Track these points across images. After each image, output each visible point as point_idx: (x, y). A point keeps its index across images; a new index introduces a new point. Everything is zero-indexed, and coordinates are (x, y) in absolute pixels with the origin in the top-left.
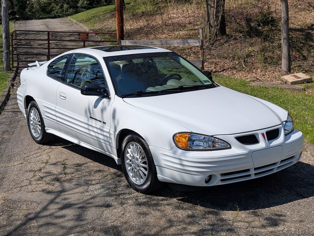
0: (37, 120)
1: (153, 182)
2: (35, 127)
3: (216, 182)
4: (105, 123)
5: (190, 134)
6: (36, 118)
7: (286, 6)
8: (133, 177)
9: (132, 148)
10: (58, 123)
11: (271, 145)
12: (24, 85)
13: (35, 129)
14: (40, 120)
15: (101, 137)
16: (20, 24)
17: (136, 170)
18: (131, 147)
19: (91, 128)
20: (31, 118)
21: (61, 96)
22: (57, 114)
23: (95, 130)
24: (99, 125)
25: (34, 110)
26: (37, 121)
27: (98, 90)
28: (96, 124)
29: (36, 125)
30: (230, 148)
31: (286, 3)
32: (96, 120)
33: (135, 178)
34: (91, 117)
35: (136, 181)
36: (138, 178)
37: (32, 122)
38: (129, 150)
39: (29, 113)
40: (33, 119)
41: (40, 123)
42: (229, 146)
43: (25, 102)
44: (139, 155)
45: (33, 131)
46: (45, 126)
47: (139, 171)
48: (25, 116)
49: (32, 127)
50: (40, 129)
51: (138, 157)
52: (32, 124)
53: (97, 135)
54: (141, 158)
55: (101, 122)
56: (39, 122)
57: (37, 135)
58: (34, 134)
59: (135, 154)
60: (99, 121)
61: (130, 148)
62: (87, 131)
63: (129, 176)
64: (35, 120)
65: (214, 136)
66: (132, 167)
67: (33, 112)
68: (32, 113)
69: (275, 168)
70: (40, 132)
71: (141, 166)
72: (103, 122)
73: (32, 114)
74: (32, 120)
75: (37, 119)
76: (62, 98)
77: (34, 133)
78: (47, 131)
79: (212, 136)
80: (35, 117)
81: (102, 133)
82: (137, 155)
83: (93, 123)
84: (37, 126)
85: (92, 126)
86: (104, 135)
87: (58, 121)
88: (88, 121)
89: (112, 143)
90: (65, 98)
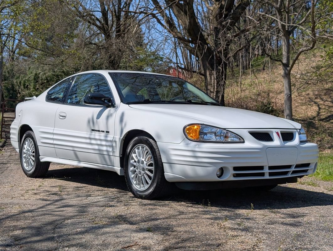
0: (30, 150)
1: (159, 183)
2: (28, 159)
3: (229, 177)
4: (109, 132)
5: (202, 126)
6: (30, 149)
7: (288, 82)
8: (136, 184)
9: (138, 151)
10: (55, 146)
11: (286, 144)
12: (19, 116)
13: (27, 162)
14: (34, 150)
16: (9, 114)
17: (140, 175)
18: (136, 150)
19: (93, 142)
20: (24, 151)
21: (60, 116)
22: (55, 137)
25: (28, 141)
26: (31, 152)
27: (103, 99)
29: (30, 156)
30: (244, 142)
31: (288, 79)
32: (99, 131)
33: (139, 186)
34: (93, 130)
35: (140, 187)
36: (142, 185)
37: (25, 155)
38: (134, 155)
39: (22, 145)
40: (27, 151)
41: (34, 154)
42: (242, 141)
43: (19, 134)
44: (144, 157)
45: (25, 165)
46: (40, 155)
47: (143, 175)
48: (18, 150)
49: (24, 161)
50: (34, 159)
51: (143, 160)
52: (25, 157)
54: (146, 160)
56: (33, 152)
57: (30, 168)
58: (27, 168)
59: (140, 158)
60: (101, 131)
61: (135, 153)
63: (132, 184)
64: (29, 151)
65: (226, 129)
66: (136, 173)
67: (27, 144)
68: (25, 144)
69: (291, 171)
70: (33, 163)
71: (147, 169)
72: (107, 132)
73: (25, 146)
74: (25, 152)
75: (32, 149)
76: (61, 118)
77: (26, 166)
78: (42, 160)
79: (225, 129)
80: (29, 147)
82: (143, 158)
83: (96, 135)
84: (31, 158)
85: (95, 139)
86: (107, 146)
87: (55, 144)
88: (90, 134)
89: (115, 152)
90: (65, 117)
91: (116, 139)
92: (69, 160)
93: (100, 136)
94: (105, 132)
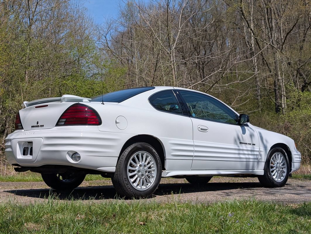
4: (255, 145)
15: (251, 157)
19: (241, 152)
21: (201, 129)
23: (246, 152)
24: (250, 147)
32: (246, 144)
34: (241, 143)
40: (141, 167)
46: (166, 169)
53: (247, 156)
55: (251, 144)
58: (138, 189)
60: (248, 144)
62: (237, 156)
72: (253, 144)
81: (253, 153)
83: (243, 147)
85: (243, 150)
86: (254, 155)
87: (195, 156)
88: (238, 146)
89: (261, 159)
90: (207, 130)
91: (262, 149)
92: (206, 170)
93: (246, 147)
94: (252, 144)
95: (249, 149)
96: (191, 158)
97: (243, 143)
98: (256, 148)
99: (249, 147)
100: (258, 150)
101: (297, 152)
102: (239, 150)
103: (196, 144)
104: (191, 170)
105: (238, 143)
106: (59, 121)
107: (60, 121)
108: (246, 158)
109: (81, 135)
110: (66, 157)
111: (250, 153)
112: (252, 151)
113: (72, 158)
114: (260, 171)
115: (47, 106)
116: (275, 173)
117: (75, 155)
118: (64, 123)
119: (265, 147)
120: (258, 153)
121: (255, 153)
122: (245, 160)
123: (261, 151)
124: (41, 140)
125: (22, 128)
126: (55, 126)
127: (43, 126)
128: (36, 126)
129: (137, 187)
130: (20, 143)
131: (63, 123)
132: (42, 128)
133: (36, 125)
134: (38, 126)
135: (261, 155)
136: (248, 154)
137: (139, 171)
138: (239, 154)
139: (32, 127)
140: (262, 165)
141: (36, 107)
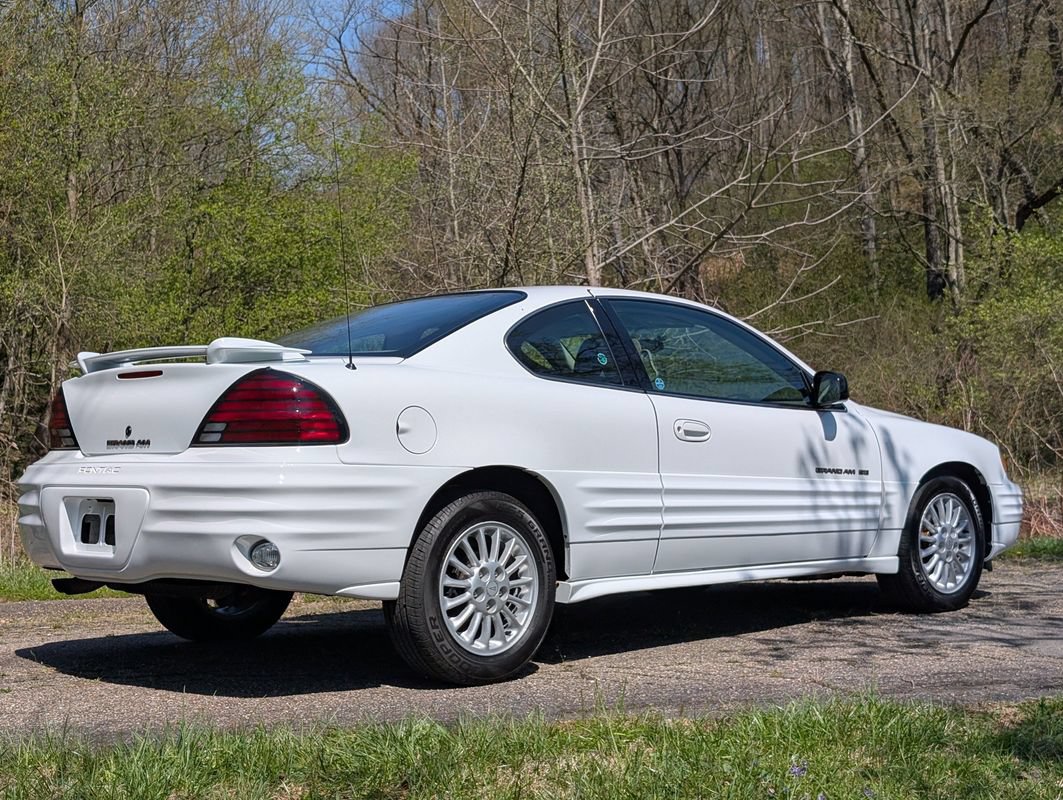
0: (506, 572)
2: (492, 607)
4: (867, 473)
10: (666, 533)
15: (855, 515)
19: (822, 501)
21: (685, 431)
28: (839, 483)
32: (838, 471)
34: (819, 470)
40: (487, 576)
46: (571, 577)
49: (457, 623)
51: (954, 525)
53: (842, 514)
55: (853, 472)
60: (846, 471)
62: (807, 516)
64: (503, 575)
71: (959, 543)
72: (861, 472)
75: (506, 568)
76: (689, 437)
80: (497, 560)
81: (861, 501)
83: (830, 483)
84: (508, 600)
85: (828, 494)
86: (865, 507)
87: (668, 527)
88: (812, 483)
89: (889, 519)
90: (705, 434)
91: (892, 486)
92: (704, 569)
94: (857, 472)
95: (850, 489)
96: (655, 534)
97: (830, 471)
98: (873, 484)
99: (849, 483)
100: (878, 489)
101: (1010, 487)
102: (815, 494)
103: (667, 485)
104: (654, 573)
105: (812, 469)
106: (201, 430)
107: (205, 430)
108: (840, 521)
109: (281, 480)
110: (230, 555)
111: (851, 501)
112: (857, 494)
113: (251, 557)
114: (886, 560)
115: (159, 373)
116: (936, 564)
117: (259, 549)
118: (220, 435)
119: (903, 479)
120: (877, 501)
121: (870, 501)
122: (835, 527)
123: (888, 494)
124: (144, 493)
125: (76, 446)
126: (190, 446)
127: (148, 442)
128: (124, 443)
129: (473, 643)
130: (69, 501)
131: (217, 437)
132: (145, 449)
133: (123, 438)
134: (132, 443)
135: (888, 507)
136: (846, 508)
137: (478, 591)
138: (815, 508)
139: (111, 443)
140: (893, 540)
141: (122, 376)
